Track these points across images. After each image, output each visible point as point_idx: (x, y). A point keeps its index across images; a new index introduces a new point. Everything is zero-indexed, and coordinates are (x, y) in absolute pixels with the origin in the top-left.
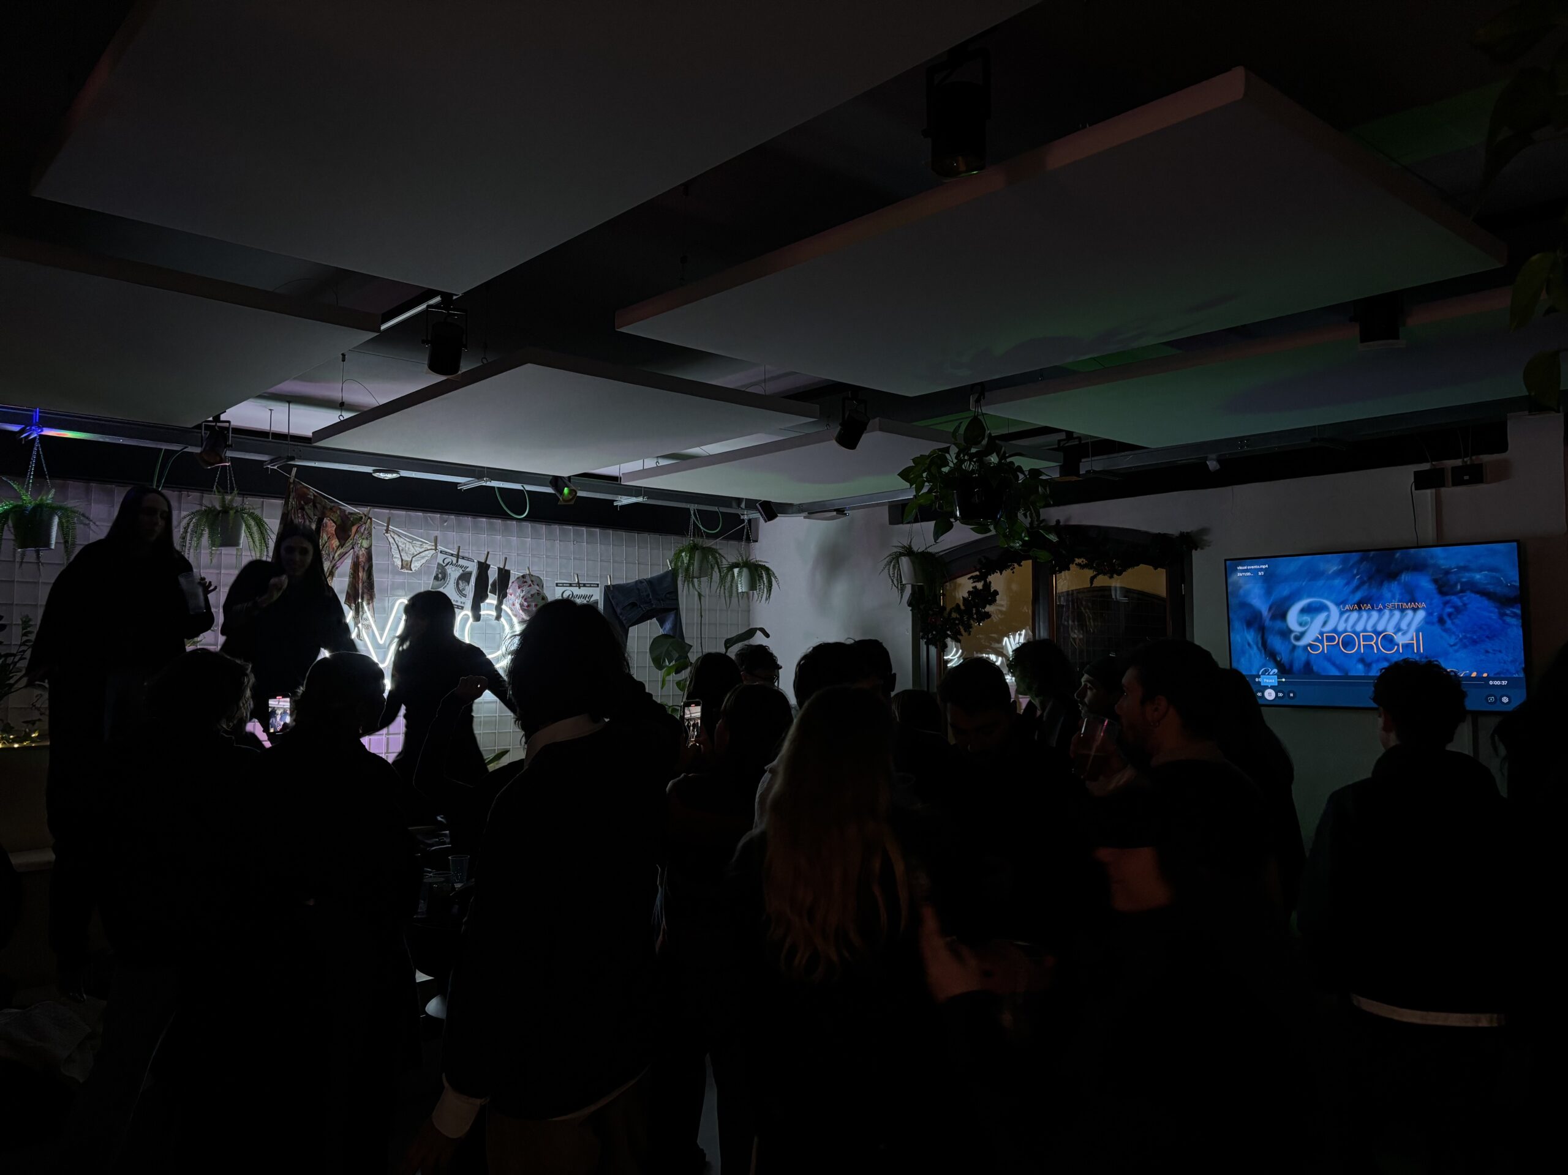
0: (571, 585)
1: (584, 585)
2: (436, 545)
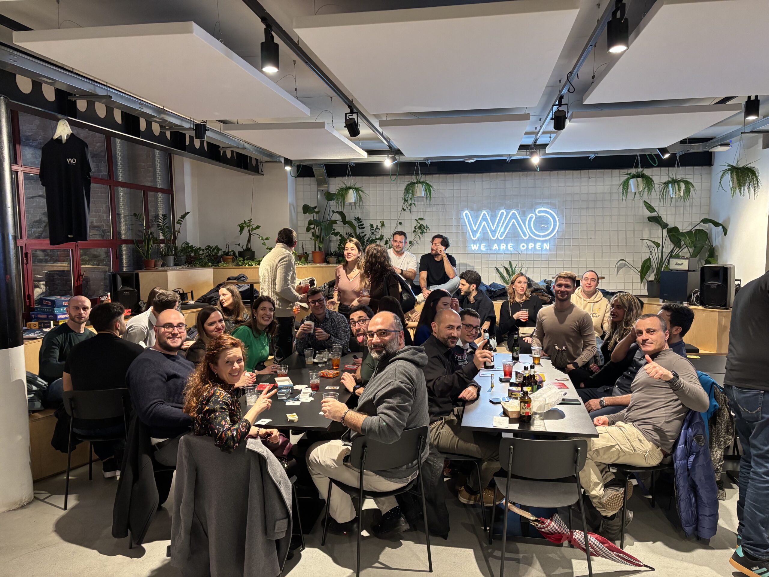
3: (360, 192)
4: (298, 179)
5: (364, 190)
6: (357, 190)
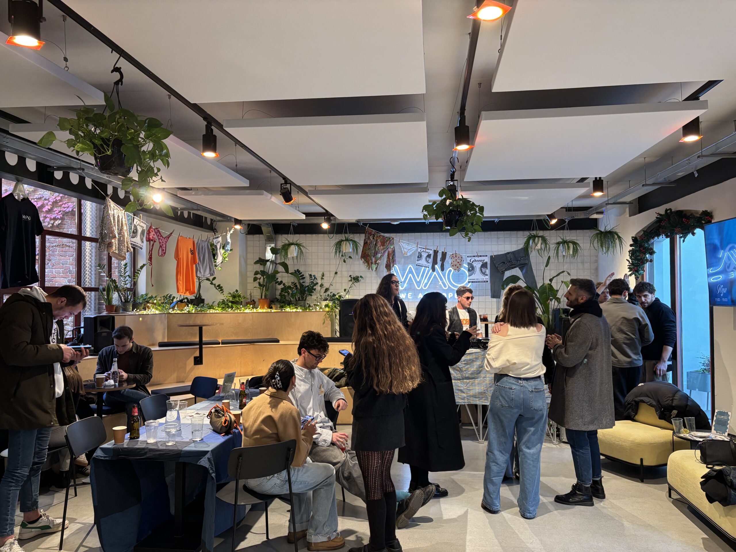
0: (474, 256)
1: (481, 256)
2: (417, 246)
4: (248, 236)
5: (305, 245)
6: (298, 245)
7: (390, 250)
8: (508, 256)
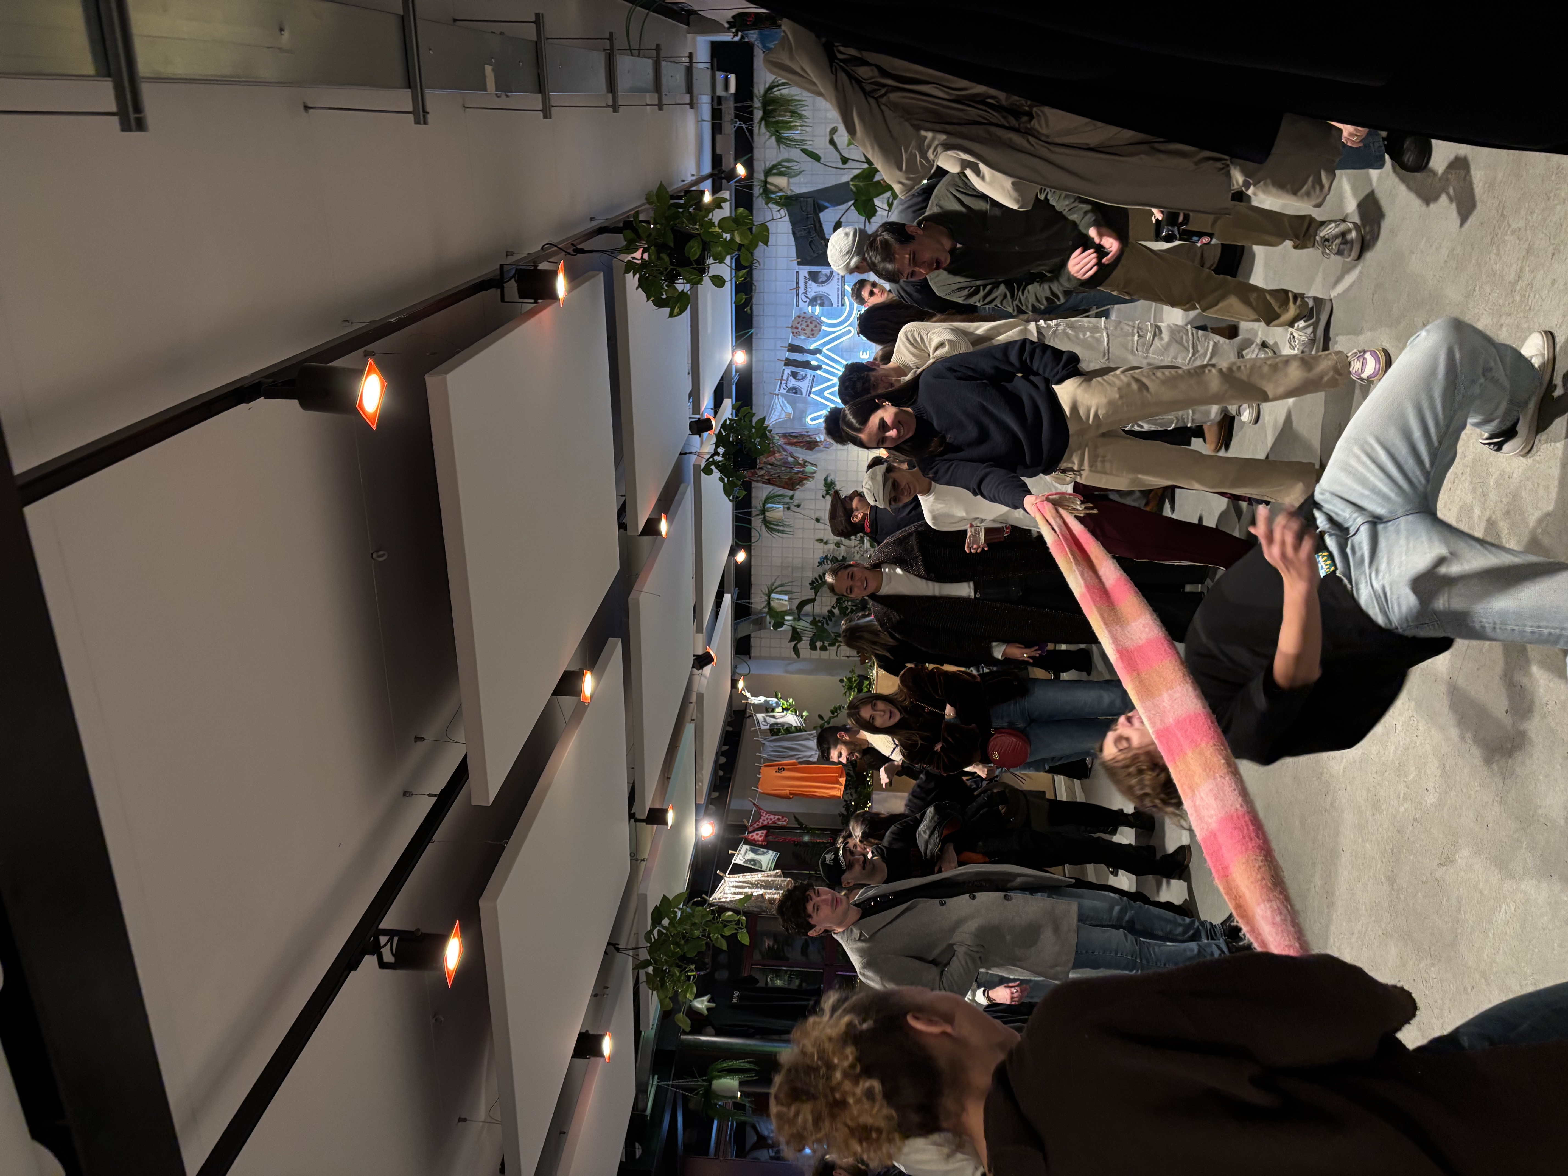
0: (798, 295)
1: (797, 283)
2: (776, 394)
3: (773, 587)
4: (753, 655)
5: (770, 584)
6: (771, 591)
7: (781, 442)
8: (798, 234)
